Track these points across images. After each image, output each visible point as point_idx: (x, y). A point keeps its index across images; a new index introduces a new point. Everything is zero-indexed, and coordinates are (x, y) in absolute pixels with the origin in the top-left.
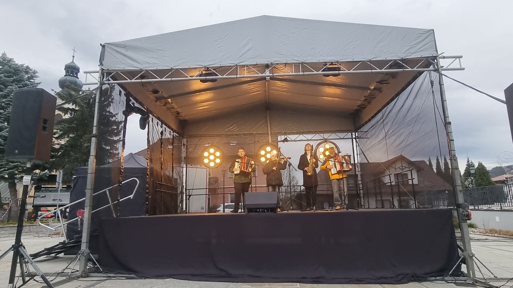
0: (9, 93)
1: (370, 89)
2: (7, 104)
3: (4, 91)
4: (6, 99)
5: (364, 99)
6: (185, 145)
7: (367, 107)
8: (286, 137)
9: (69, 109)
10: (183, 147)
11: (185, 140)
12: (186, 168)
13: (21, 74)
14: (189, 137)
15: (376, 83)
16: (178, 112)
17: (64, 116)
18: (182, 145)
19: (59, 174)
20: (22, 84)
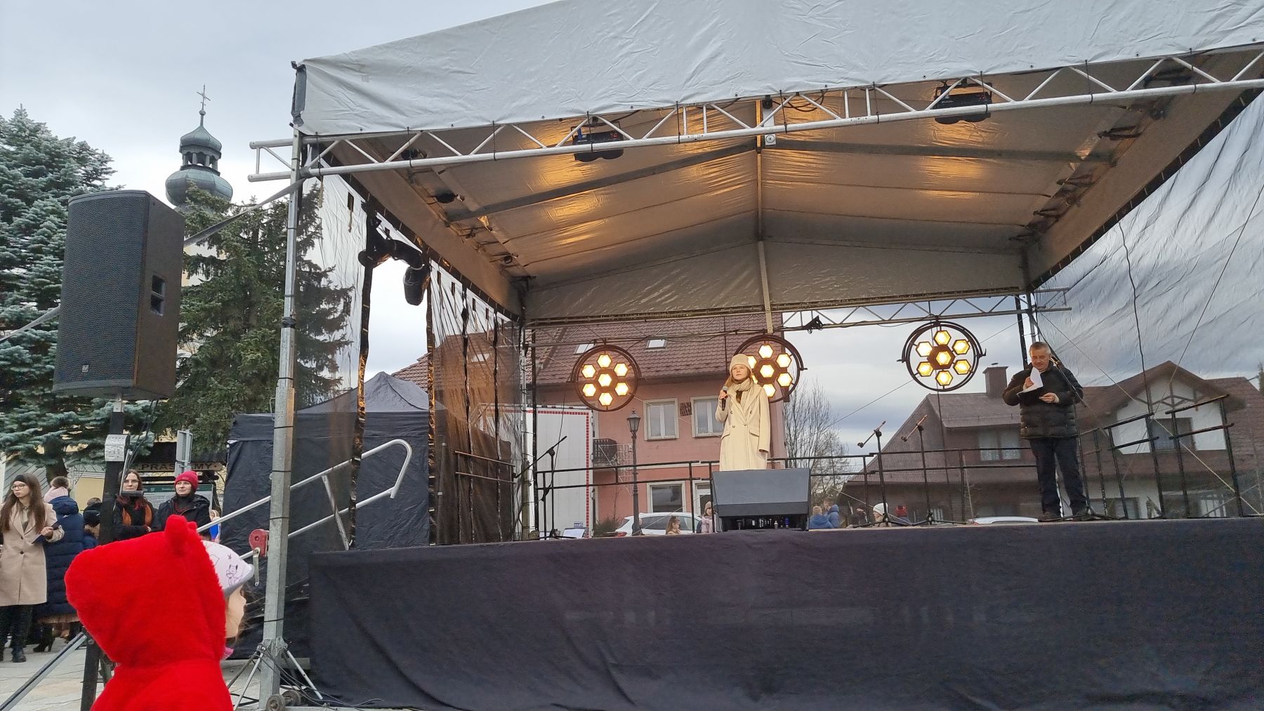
0: (39, 221)
1: (1079, 159)
2: (34, 251)
3: (23, 213)
4: (30, 236)
5: (1058, 188)
6: (530, 349)
7: (1068, 214)
8: (815, 314)
9: (199, 259)
10: (523, 352)
11: (528, 332)
12: (532, 414)
13: (66, 165)
14: (540, 324)
15: (1097, 136)
16: (507, 253)
17: (189, 278)
18: (519, 347)
19: (183, 441)
20: (71, 192)
